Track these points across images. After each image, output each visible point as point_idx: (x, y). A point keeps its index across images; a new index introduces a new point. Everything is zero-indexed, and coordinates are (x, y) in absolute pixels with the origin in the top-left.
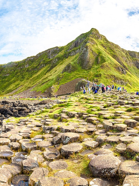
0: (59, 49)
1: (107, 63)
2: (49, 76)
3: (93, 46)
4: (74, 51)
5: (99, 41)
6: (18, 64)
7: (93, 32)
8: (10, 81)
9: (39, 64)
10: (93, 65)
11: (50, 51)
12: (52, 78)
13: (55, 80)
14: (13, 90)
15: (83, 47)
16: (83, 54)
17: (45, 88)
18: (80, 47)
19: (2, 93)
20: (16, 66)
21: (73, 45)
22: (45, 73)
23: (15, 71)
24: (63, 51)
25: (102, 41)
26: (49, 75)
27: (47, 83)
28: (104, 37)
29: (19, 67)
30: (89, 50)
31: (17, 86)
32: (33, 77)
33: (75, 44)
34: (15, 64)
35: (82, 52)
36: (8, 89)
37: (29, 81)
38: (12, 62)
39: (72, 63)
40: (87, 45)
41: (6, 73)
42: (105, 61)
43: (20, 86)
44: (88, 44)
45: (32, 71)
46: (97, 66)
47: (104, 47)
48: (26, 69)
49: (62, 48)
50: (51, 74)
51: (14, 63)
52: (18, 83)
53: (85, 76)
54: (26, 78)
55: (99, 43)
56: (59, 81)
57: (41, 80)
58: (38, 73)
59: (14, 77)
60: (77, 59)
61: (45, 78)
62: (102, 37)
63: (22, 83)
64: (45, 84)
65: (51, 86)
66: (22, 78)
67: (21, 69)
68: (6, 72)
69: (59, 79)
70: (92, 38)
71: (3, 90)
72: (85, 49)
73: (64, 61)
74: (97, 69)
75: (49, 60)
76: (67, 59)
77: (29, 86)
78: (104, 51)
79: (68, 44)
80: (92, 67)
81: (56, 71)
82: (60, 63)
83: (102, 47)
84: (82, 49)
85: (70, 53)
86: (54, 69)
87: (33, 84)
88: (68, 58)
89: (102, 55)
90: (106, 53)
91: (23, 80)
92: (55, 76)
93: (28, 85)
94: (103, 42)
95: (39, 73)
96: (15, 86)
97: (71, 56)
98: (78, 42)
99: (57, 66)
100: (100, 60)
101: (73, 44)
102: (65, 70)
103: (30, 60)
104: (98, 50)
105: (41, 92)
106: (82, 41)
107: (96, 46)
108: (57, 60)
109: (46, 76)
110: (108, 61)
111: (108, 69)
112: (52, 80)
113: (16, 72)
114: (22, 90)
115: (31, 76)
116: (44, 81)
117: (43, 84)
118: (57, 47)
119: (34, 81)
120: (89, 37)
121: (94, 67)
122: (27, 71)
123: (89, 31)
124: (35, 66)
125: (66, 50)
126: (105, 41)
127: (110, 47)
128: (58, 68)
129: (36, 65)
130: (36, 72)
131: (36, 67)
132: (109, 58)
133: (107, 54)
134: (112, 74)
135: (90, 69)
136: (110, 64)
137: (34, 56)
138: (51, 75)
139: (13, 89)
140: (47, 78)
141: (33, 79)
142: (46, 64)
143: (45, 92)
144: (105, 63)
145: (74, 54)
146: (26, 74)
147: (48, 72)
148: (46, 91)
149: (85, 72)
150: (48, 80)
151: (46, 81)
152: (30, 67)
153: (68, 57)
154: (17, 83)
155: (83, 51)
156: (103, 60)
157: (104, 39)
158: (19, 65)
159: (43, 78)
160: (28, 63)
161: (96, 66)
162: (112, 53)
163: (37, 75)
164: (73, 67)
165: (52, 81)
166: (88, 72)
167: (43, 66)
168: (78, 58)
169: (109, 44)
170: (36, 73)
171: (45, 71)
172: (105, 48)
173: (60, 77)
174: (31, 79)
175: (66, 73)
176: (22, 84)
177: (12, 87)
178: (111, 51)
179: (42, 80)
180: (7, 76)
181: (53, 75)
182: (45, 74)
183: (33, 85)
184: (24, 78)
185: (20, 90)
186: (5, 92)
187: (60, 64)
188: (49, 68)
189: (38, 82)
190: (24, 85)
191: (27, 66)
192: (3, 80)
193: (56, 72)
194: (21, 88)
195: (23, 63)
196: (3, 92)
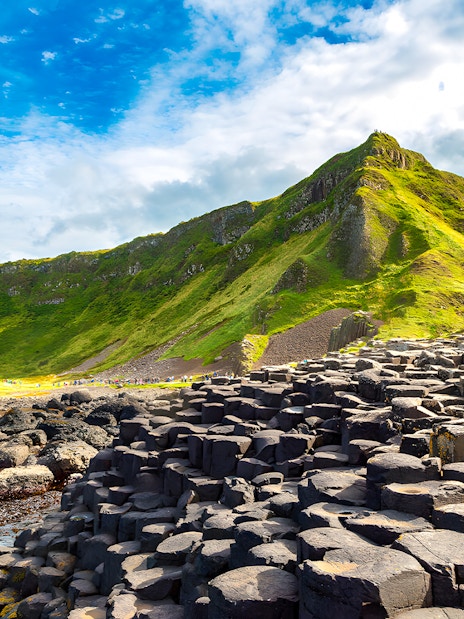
0: (253, 209)
1: (433, 251)
2: (223, 306)
3: (379, 194)
4: (310, 215)
5: (399, 174)
6: (99, 262)
7: (376, 146)
8: (69, 325)
9: (182, 264)
10: (383, 264)
11: (221, 219)
12: (237, 313)
13: (248, 318)
14: (84, 358)
15: (345, 202)
16: (345, 224)
17: (213, 348)
18: (332, 203)
19: (39, 370)
20: (93, 268)
21: (305, 196)
22: (206, 294)
23: (86, 287)
24: (269, 216)
25: (411, 175)
26: (223, 302)
27: (222, 329)
28: (418, 156)
29: (103, 271)
30: (367, 211)
31: (101, 345)
32: (159, 311)
33: (314, 191)
34: (86, 261)
35: (340, 217)
36: (64, 355)
37: (147, 323)
38: (74, 253)
39: (306, 257)
40: (359, 193)
41: (50, 294)
42: (425, 247)
43: (111, 341)
44: (363, 191)
45: (156, 289)
46: (398, 264)
47: (419, 193)
48: (129, 281)
49: (266, 206)
50: (229, 299)
51: (82, 256)
52: (101, 333)
53: (355, 302)
54: (133, 312)
55: (400, 181)
56: (267, 322)
57: (192, 320)
58: (179, 294)
59: (83, 308)
60: (323, 245)
61: (210, 314)
62: (412, 157)
63: (119, 331)
64: (211, 334)
65: (237, 338)
66: (117, 312)
67: (111, 280)
68: (50, 289)
69: (263, 316)
70: (376, 169)
71: (40, 357)
72: (352, 208)
73: (277, 250)
74: (398, 275)
75: (219, 248)
76: (284, 246)
77: (151, 340)
78: (420, 209)
79: (287, 192)
80: (380, 270)
81: (250, 286)
82: (261, 259)
83: (412, 195)
84: (341, 210)
85: (295, 223)
86: (241, 280)
87: (163, 335)
88: (291, 241)
89: (412, 223)
90: (427, 214)
91: (121, 322)
92: (246, 306)
93: (146, 337)
94: (417, 178)
95: (182, 296)
96: (88, 342)
97: (300, 233)
98: (321, 184)
99: (249, 270)
100: (407, 244)
101: (305, 192)
102: (284, 284)
103: (144, 247)
104: (398, 206)
105: (201, 360)
106: (339, 180)
107: (390, 195)
108: (248, 250)
109: (212, 305)
110: (437, 245)
111: (441, 273)
112: (239, 318)
113: (90, 289)
114: (123, 357)
115: (154, 306)
116: (209, 322)
117: (205, 333)
118: (246, 204)
119: (168, 325)
120: (363, 164)
121: (388, 270)
122: (135, 288)
123: (362, 143)
124: (166, 268)
125: (281, 214)
126: (421, 174)
127: (443, 190)
128: (253, 278)
129: (172, 267)
130: (170, 292)
131: (171, 275)
132: (440, 233)
133: (434, 219)
134: (457, 290)
135: (373, 276)
136: (445, 255)
137: (159, 236)
138: (232, 302)
139: (83, 355)
140: (216, 312)
141: (160, 315)
142: (207, 264)
143: (215, 362)
144: (428, 252)
145: (311, 225)
146: (133, 300)
147: (216, 289)
148: (220, 357)
149: (357, 287)
150: (225, 320)
151: (213, 323)
152: (146, 272)
153: (288, 236)
154: (97, 331)
155: (345, 214)
156: (421, 243)
157: (419, 164)
158: (102, 267)
159: (200, 314)
160: (137, 258)
161: (394, 266)
162: (452, 212)
163: (177, 302)
164: (312, 271)
165: (240, 324)
166: (366, 288)
167: (198, 271)
168: (326, 241)
169: (438, 184)
170: (172, 294)
171: (204, 287)
172: (425, 198)
173: (270, 306)
174: (154, 316)
175: (290, 294)
176: (117, 337)
177: (77, 345)
178: (446, 205)
179: (199, 319)
180: (53, 306)
181: (239, 300)
182: (208, 299)
183: (164, 340)
184: (125, 313)
185: (113, 355)
186: (50, 364)
187: (263, 264)
188: (220, 278)
189: (182, 326)
190: (130, 339)
191: (134, 272)
192: (39, 318)
193: (251, 291)
194: (117, 351)
195: (119, 260)
196: (42, 364)
